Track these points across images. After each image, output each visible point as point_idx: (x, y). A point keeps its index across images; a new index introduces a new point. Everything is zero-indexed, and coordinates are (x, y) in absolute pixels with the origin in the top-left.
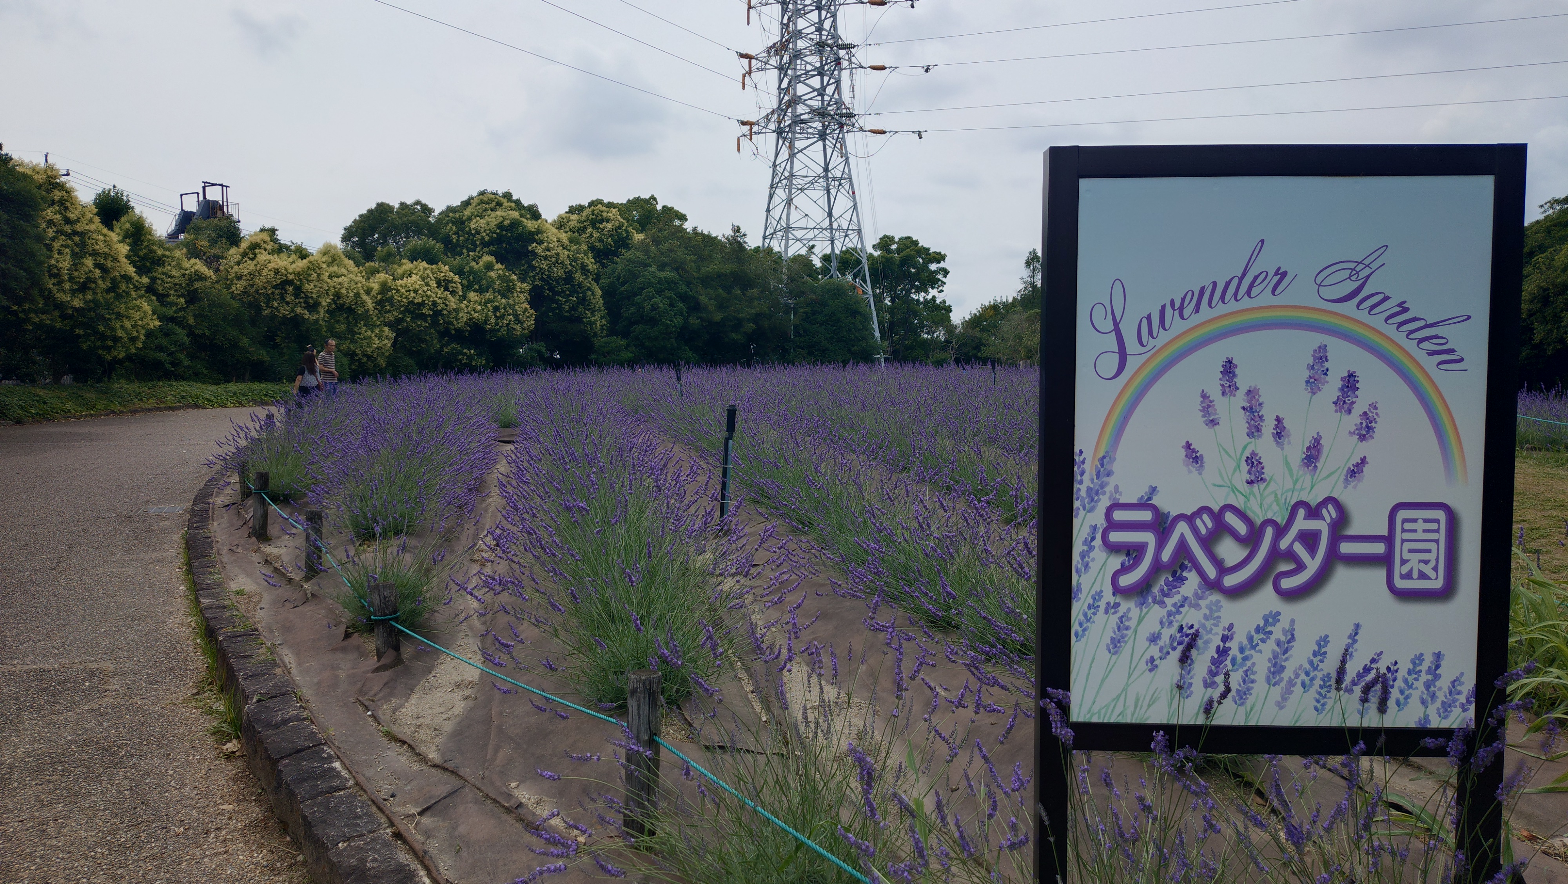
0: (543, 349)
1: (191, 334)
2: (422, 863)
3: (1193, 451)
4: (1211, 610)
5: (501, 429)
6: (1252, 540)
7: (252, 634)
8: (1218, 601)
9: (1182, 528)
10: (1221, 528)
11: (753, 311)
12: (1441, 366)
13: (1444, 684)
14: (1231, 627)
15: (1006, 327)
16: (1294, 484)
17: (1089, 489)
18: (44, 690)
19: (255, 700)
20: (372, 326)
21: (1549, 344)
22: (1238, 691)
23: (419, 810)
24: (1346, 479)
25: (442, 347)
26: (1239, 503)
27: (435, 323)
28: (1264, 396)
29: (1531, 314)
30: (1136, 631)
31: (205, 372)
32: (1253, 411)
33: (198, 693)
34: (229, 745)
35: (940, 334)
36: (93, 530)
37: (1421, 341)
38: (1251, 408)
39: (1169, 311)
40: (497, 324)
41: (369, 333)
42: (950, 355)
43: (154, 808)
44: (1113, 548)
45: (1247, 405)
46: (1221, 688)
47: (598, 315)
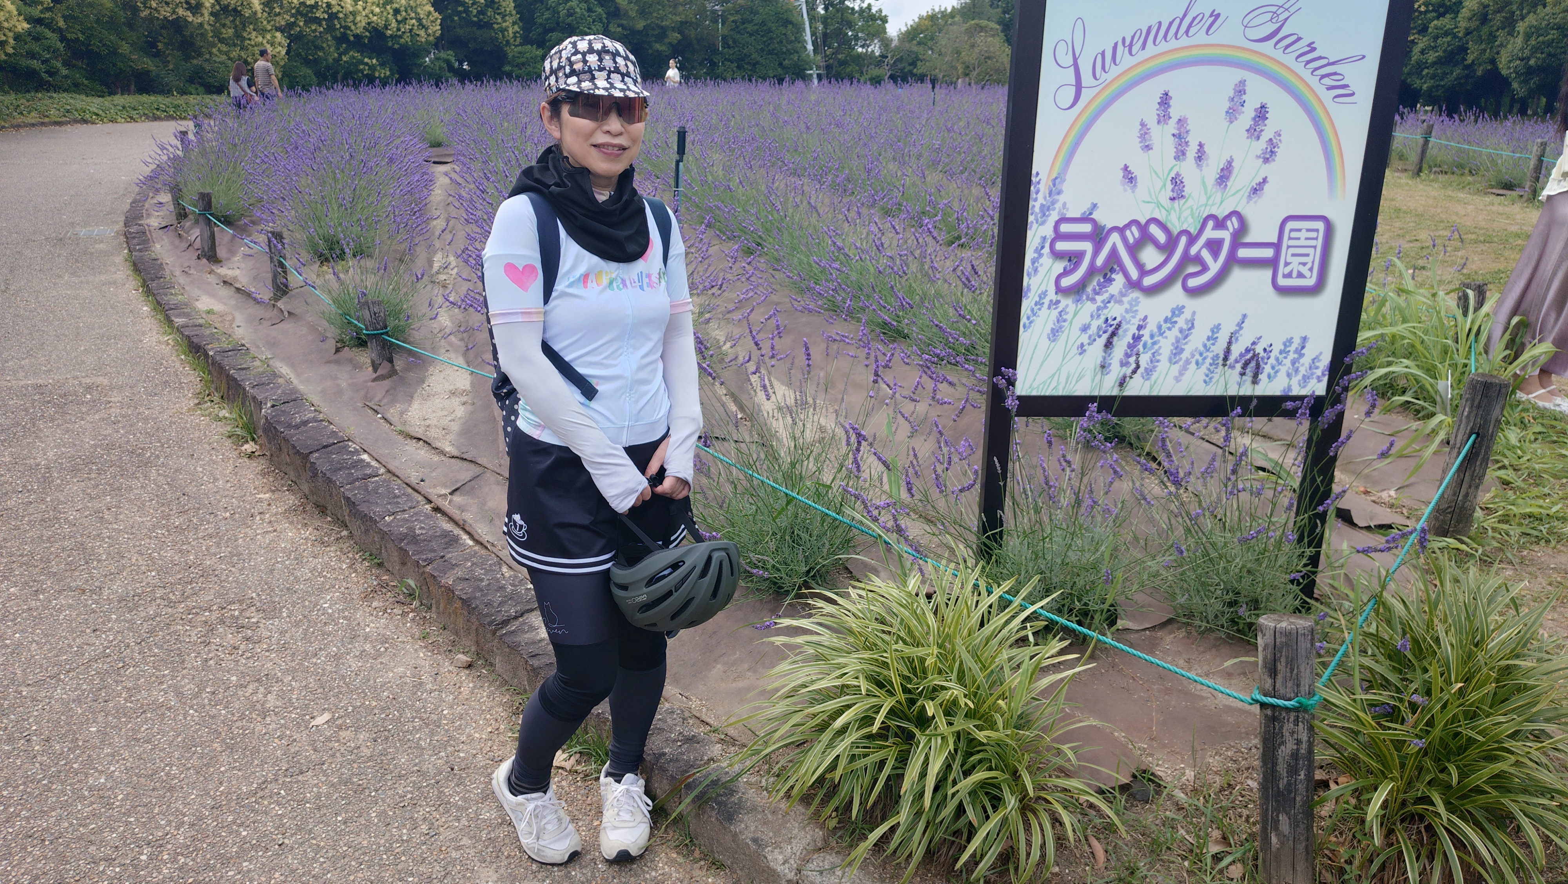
0: (453, 59)
1: (63, 39)
2: (464, 529)
3: (1130, 172)
4: (1131, 305)
5: (430, 150)
6: (1168, 248)
7: (239, 349)
8: (1137, 298)
9: (1115, 238)
10: (1146, 237)
11: (678, 19)
12: (1336, 100)
13: (1306, 361)
14: (1146, 318)
15: (943, 40)
16: (1208, 199)
17: (1042, 206)
18: (49, 402)
19: (269, 405)
20: (263, 31)
21: (1480, 65)
22: (1146, 369)
23: (449, 491)
24: (1249, 196)
25: (340, 55)
26: (1161, 216)
27: (330, 28)
28: (1191, 126)
29: (1468, 33)
30: (1071, 323)
31: (86, 82)
32: (1180, 138)
33: (199, 404)
34: (246, 446)
35: (875, 48)
36: (27, 252)
37: (1323, 77)
38: (1180, 135)
39: (1120, 47)
40: (399, 29)
41: (260, 39)
42: (885, 71)
43: (195, 498)
44: (1058, 255)
45: (1176, 132)
46: (1134, 366)
47: (510, 20)
